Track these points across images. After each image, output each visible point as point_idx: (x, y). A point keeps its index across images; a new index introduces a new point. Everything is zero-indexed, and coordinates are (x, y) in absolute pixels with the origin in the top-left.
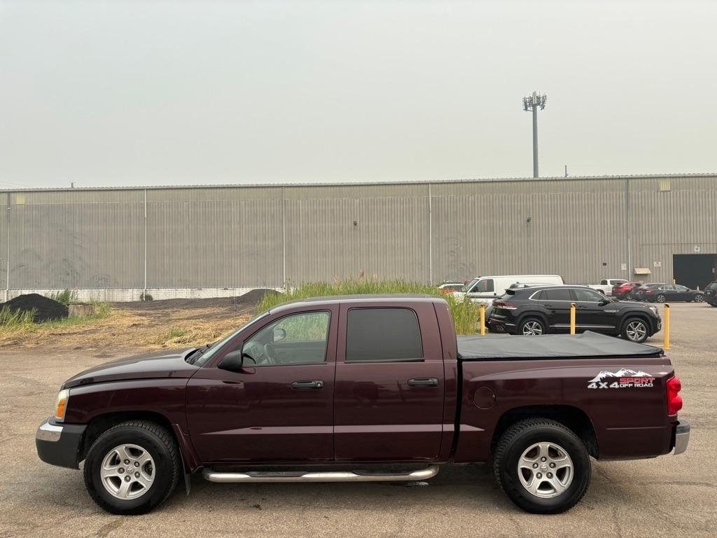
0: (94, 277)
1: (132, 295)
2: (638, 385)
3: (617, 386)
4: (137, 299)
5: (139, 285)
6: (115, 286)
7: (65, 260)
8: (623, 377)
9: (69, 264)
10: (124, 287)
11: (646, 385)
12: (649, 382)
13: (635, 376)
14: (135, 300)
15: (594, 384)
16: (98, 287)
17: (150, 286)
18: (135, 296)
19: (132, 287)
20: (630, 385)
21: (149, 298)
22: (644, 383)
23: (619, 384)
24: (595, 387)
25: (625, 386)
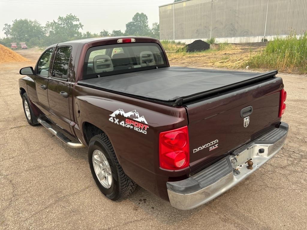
0: (242, 31)
1: (258, 39)
2: (136, 129)
3: (124, 125)
4: (260, 41)
5: (261, 34)
6: (251, 35)
7: (231, 24)
8: (128, 118)
9: (233, 26)
10: (255, 36)
11: (141, 131)
12: (144, 129)
13: (136, 120)
14: (259, 42)
15: (112, 118)
16: (244, 36)
17: (267, 35)
18: (259, 40)
19: (259, 35)
20: (132, 127)
21: (266, 40)
22: (141, 129)
23: (125, 124)
24: (112, 121)
25: (128, 126)
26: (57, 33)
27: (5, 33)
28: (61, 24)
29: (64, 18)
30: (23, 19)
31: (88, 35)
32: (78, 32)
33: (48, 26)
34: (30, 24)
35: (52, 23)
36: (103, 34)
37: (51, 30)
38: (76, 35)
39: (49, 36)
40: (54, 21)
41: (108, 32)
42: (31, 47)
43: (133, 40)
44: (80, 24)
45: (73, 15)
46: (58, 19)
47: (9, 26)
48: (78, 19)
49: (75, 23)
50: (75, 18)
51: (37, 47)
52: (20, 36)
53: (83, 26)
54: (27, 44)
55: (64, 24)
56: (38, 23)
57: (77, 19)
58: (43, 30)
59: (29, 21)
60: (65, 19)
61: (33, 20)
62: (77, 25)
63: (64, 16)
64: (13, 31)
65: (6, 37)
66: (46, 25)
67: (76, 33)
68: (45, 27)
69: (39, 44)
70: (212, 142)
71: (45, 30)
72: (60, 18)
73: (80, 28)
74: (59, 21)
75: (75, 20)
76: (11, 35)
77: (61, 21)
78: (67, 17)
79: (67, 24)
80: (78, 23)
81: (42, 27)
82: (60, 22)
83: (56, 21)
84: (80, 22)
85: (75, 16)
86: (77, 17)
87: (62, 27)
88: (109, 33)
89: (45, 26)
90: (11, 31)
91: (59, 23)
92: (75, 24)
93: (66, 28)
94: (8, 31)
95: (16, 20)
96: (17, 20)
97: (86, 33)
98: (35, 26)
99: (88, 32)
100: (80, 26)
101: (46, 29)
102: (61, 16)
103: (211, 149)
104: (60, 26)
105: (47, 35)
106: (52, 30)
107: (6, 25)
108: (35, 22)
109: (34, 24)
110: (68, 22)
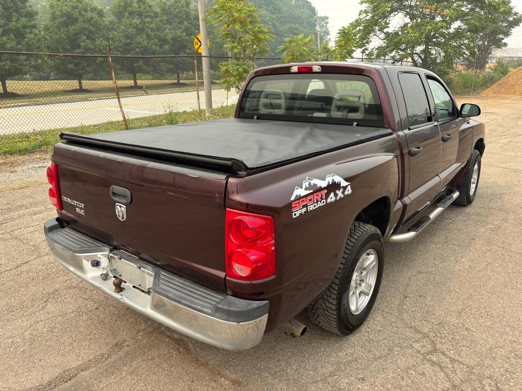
43: (316, 69)
103: (77, 210)
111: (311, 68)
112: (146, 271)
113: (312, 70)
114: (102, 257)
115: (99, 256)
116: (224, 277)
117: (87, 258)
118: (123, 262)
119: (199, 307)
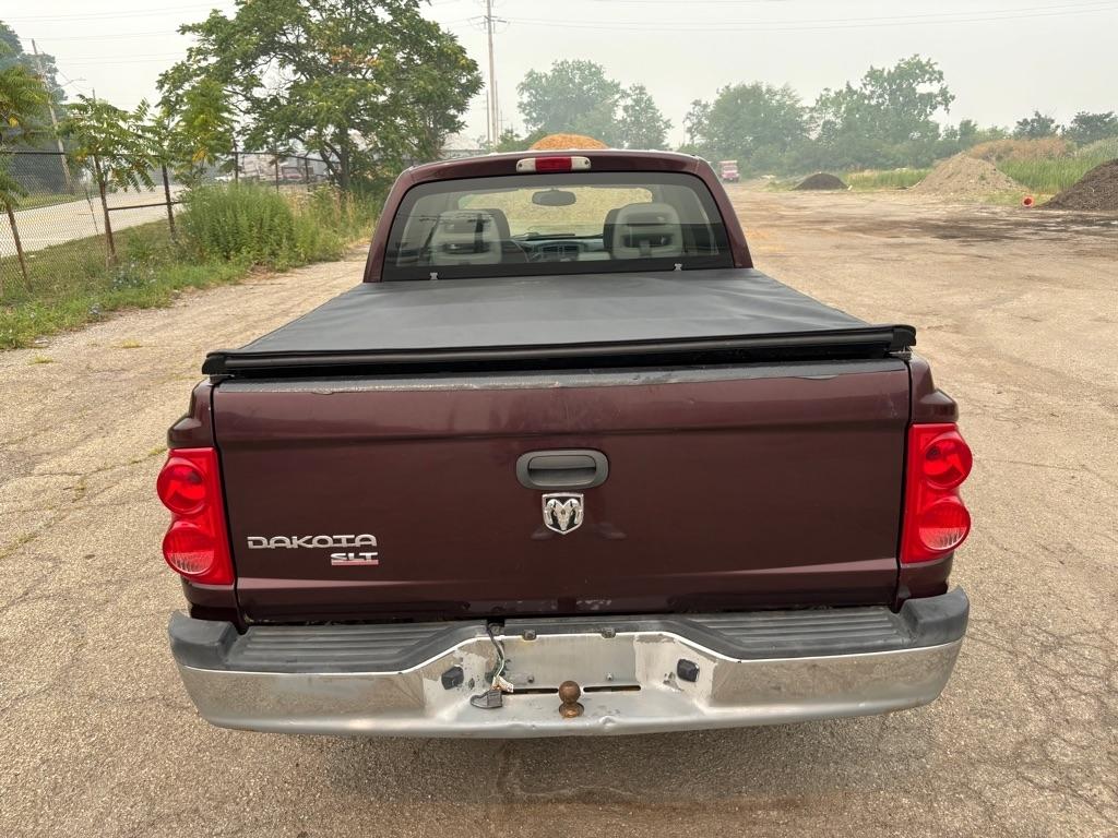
26: (849, 126)
27: (689, 130)
28: (870, 97)
29: (885, 73)
30: (749, 84)
31: (963, 134)
32: (928, 122)
33: (824, 103)
34: (766, 101)
35: (841, 91)
36: (1029, 128)
37: (830, 117)
38: (916, 135)
39: (819, 140)
40: (849, 87)
41: (1052, 121)
42: (750, 177)
43: (580, 163)
44: (943, 92)
45: (924, 62)
46: (866, 76)
47: (706, 106)
48: (941, 74)
49: (922, 88)
50: (927, 72)
51: (768, 177)
52: (727, 140)
53: (953, 98)
54: (739, 167)
55: (881, 96)
56: (794, 94)
57: (935, 72)
58: (806, 117)
59: (764, 89)
60: (891, 78)
61: (777, 87)
62: (930, 96)
63: (889, 66)
64: (710, 125)
65: (688, 142)
66: (818, 101)
67: (917, 126)
68: (812, 109)
69: (780, 165)
70: (344, 537)
71: (812, 117)
72: (874, 75)
73: (941, 108)
74: (865, 85)
75: (927, 76)
76: (704, 135)
77: (873, 86)
78: (898, 67)
79: (892, 93)
80: (935, 88)
81: (803, 109)
82: (869, 88)
83: (856, 86)
84: (944, 83)
85: (931, 62)
86: (936, 68)
87: (871, 106)
88: (1058, 127)
89: (813, 104)
90: (706, 122)
91: (864, 90)
92: (924, 92)
93: (887, 110)
94: (700, 123)
95: (727, 87)
96: (732, 87)
97: (957, 127)
98: (781, 106)
99: (969, 122)
100: (939, 99)
101: (815, 115)
102: (876, 68)
103: (338, 559)
104: (866, 102)
105: (813, 136)
106: (833, 119)
107: (696, 103)
108: (785, 92)
109: (778, 97)
110: (900, 85)
111: (569, 161)
112: (637, 634)
113: (571, 166)
114: (463, 654)
115: (457, 655)
116: (895, 567)
117: (429, 673)
118: (542, 641)
119: (880, 642)
